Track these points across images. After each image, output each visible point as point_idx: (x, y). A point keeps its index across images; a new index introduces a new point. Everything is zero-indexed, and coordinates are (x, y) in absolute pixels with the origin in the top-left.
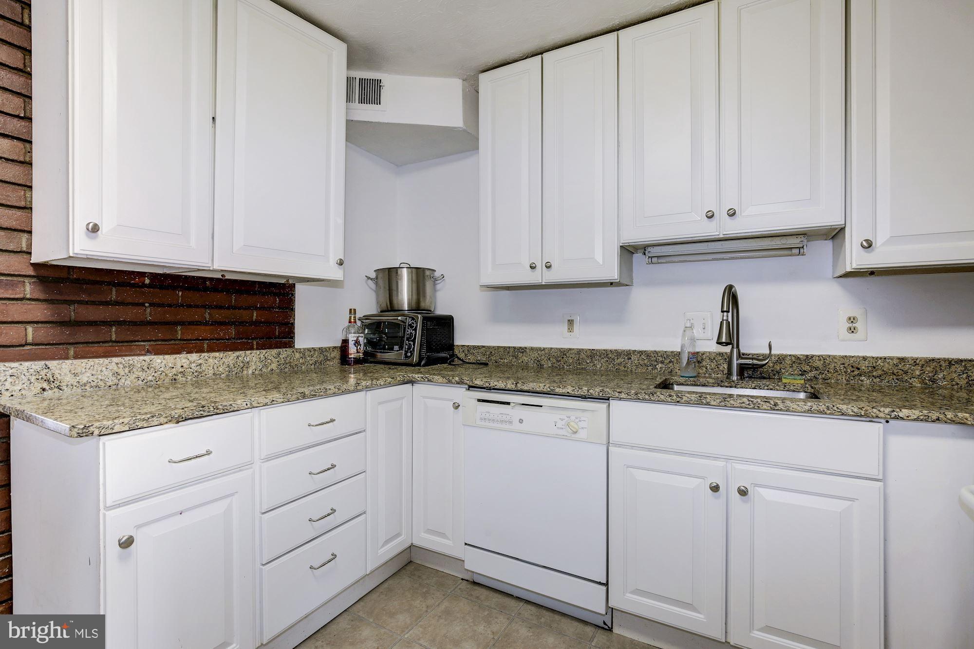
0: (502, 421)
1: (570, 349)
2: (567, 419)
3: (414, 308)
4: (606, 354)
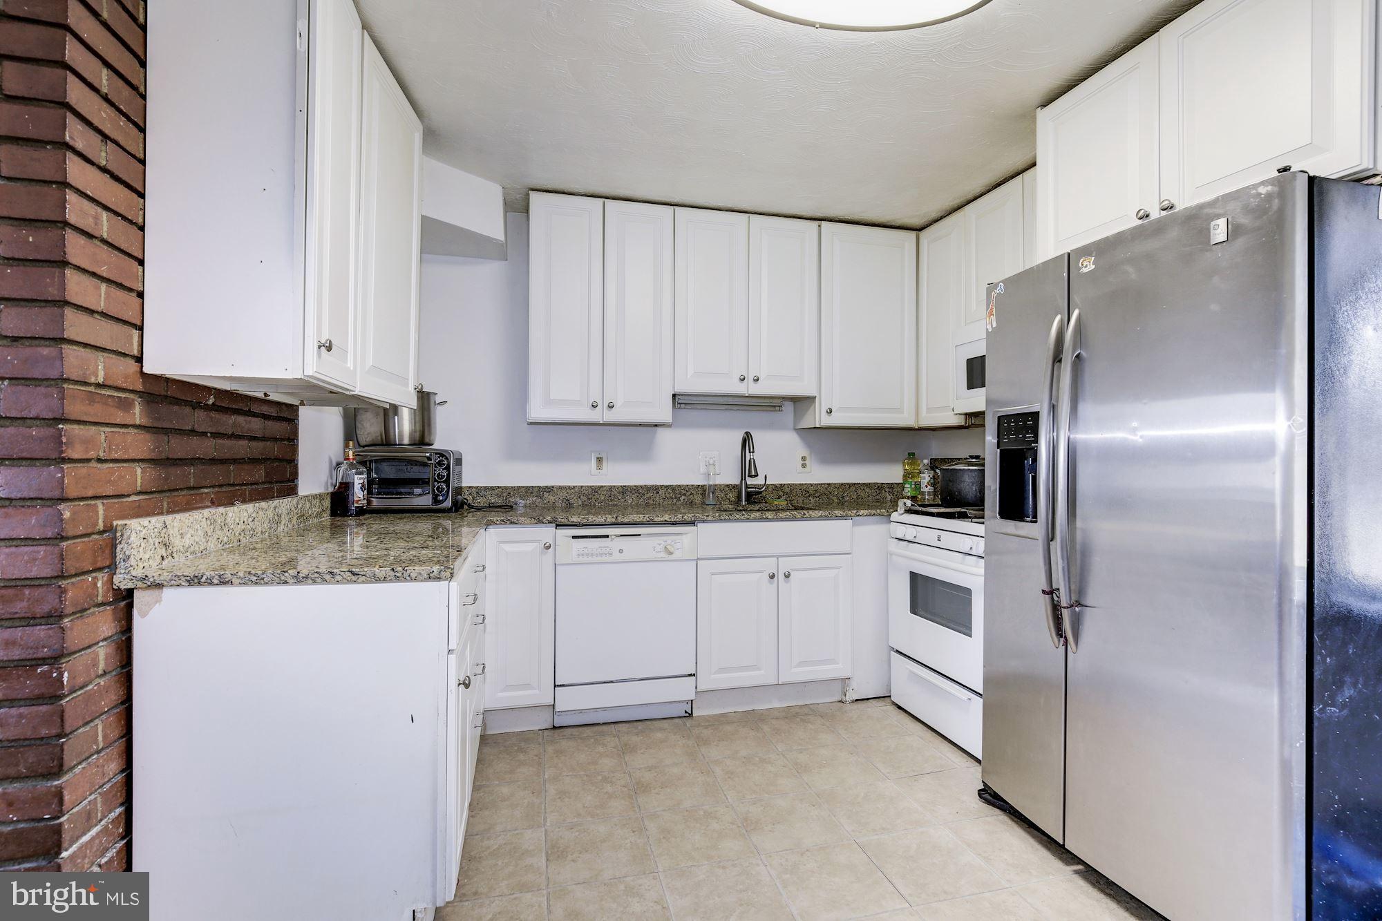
0: (601, 554)
1: (602, 486)
2: (664, 543)
3: (417, 442)
4: (636, 490)
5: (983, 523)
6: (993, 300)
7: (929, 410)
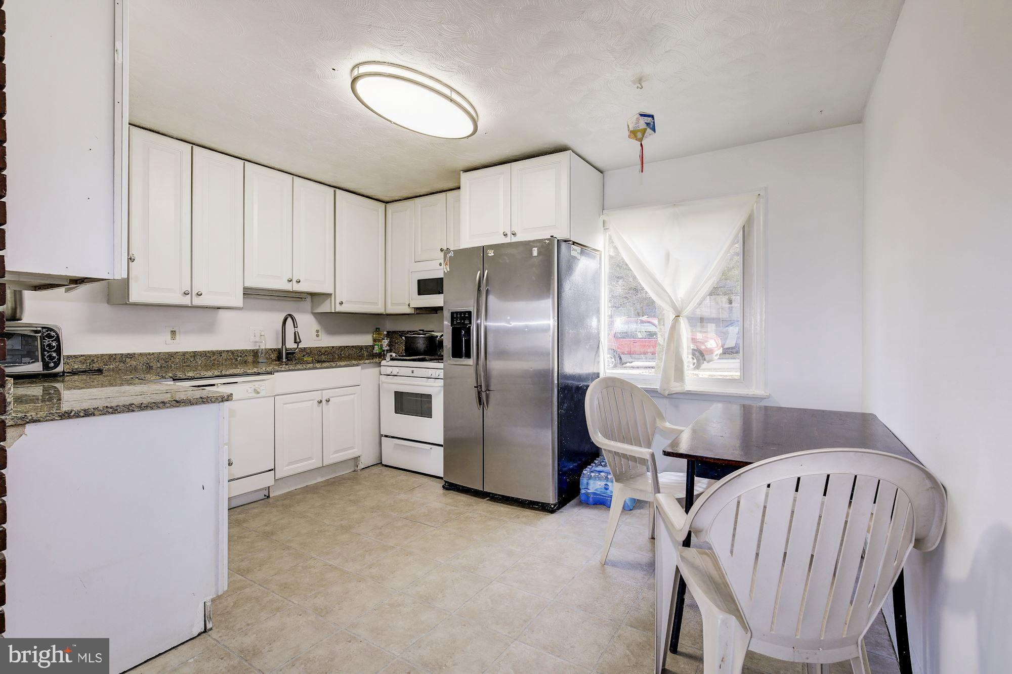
2: (254, 387)
4: (204, 354)
5: (442, 362)
6: (448, 258)
7: (392, 304)
